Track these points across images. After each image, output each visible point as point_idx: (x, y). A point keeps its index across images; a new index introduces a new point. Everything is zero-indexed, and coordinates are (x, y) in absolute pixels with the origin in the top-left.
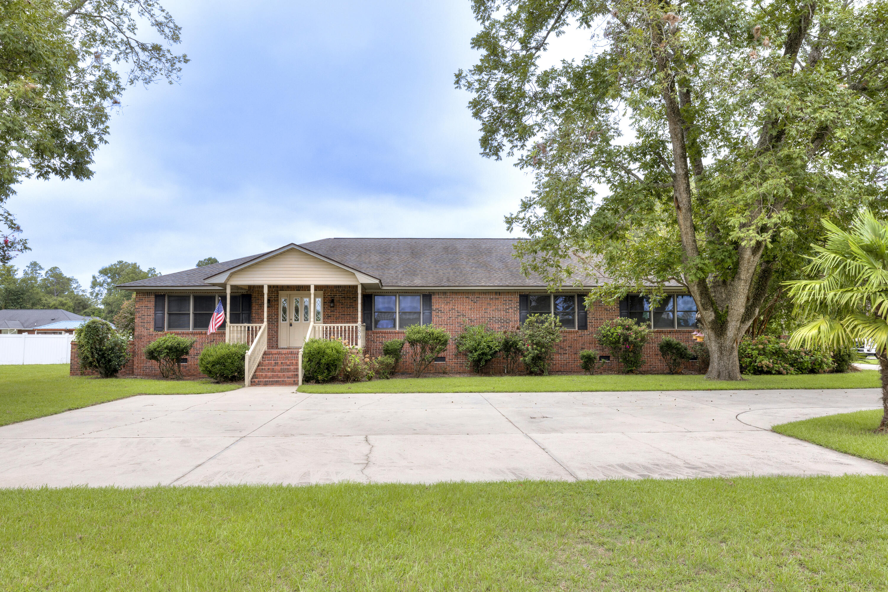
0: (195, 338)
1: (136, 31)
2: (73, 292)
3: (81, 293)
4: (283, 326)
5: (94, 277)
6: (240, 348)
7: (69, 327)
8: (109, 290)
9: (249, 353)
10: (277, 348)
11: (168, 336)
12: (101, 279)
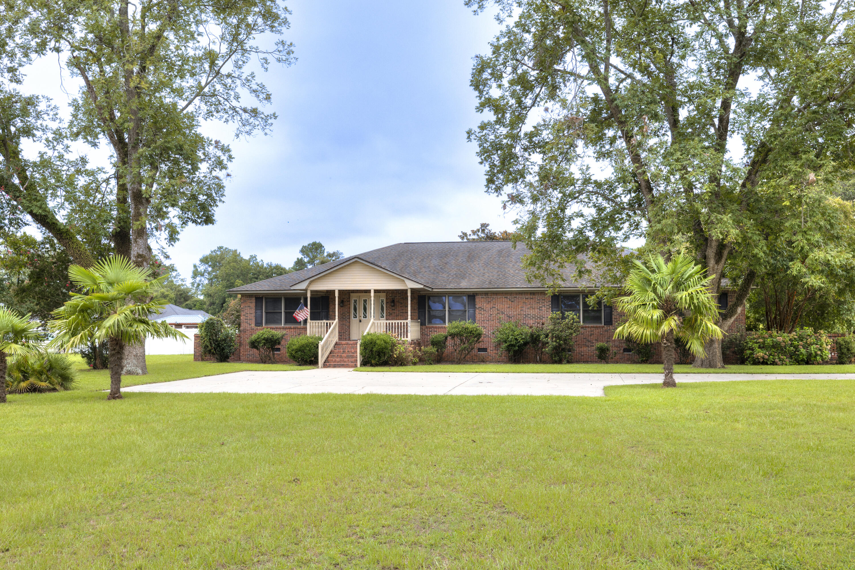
0: (284, 332)
1: (239, 100)
2: (172, 281)
3: (180, 283)
4: (354, 322)
5: (195, 266)
6: (315, 339)
7: (179, 322)
8: (210, 280)
9: (321, 344)
10: (349, 340)
11: (265, 330)
12: (202, 268)
